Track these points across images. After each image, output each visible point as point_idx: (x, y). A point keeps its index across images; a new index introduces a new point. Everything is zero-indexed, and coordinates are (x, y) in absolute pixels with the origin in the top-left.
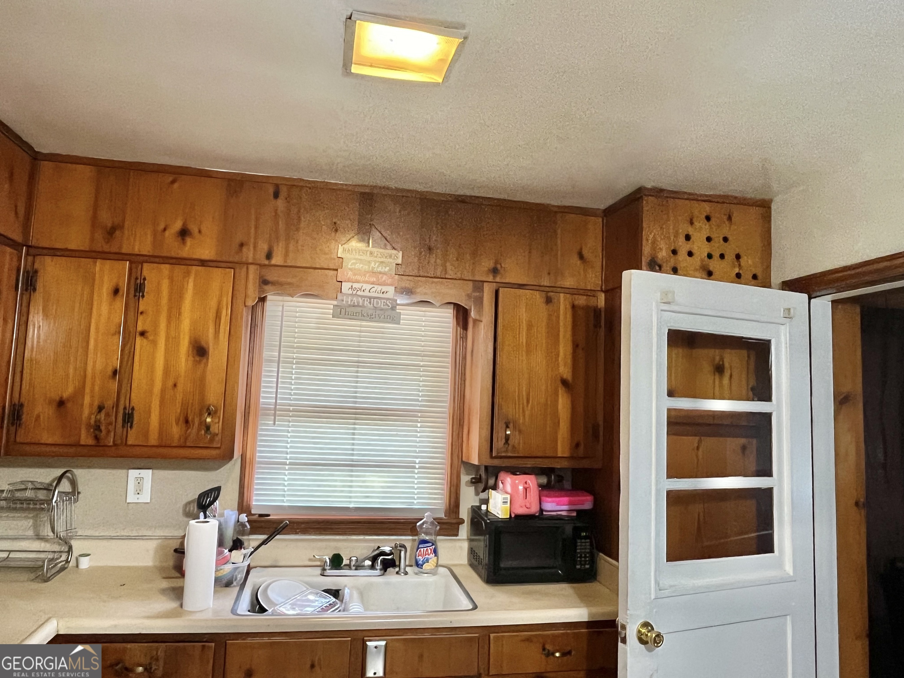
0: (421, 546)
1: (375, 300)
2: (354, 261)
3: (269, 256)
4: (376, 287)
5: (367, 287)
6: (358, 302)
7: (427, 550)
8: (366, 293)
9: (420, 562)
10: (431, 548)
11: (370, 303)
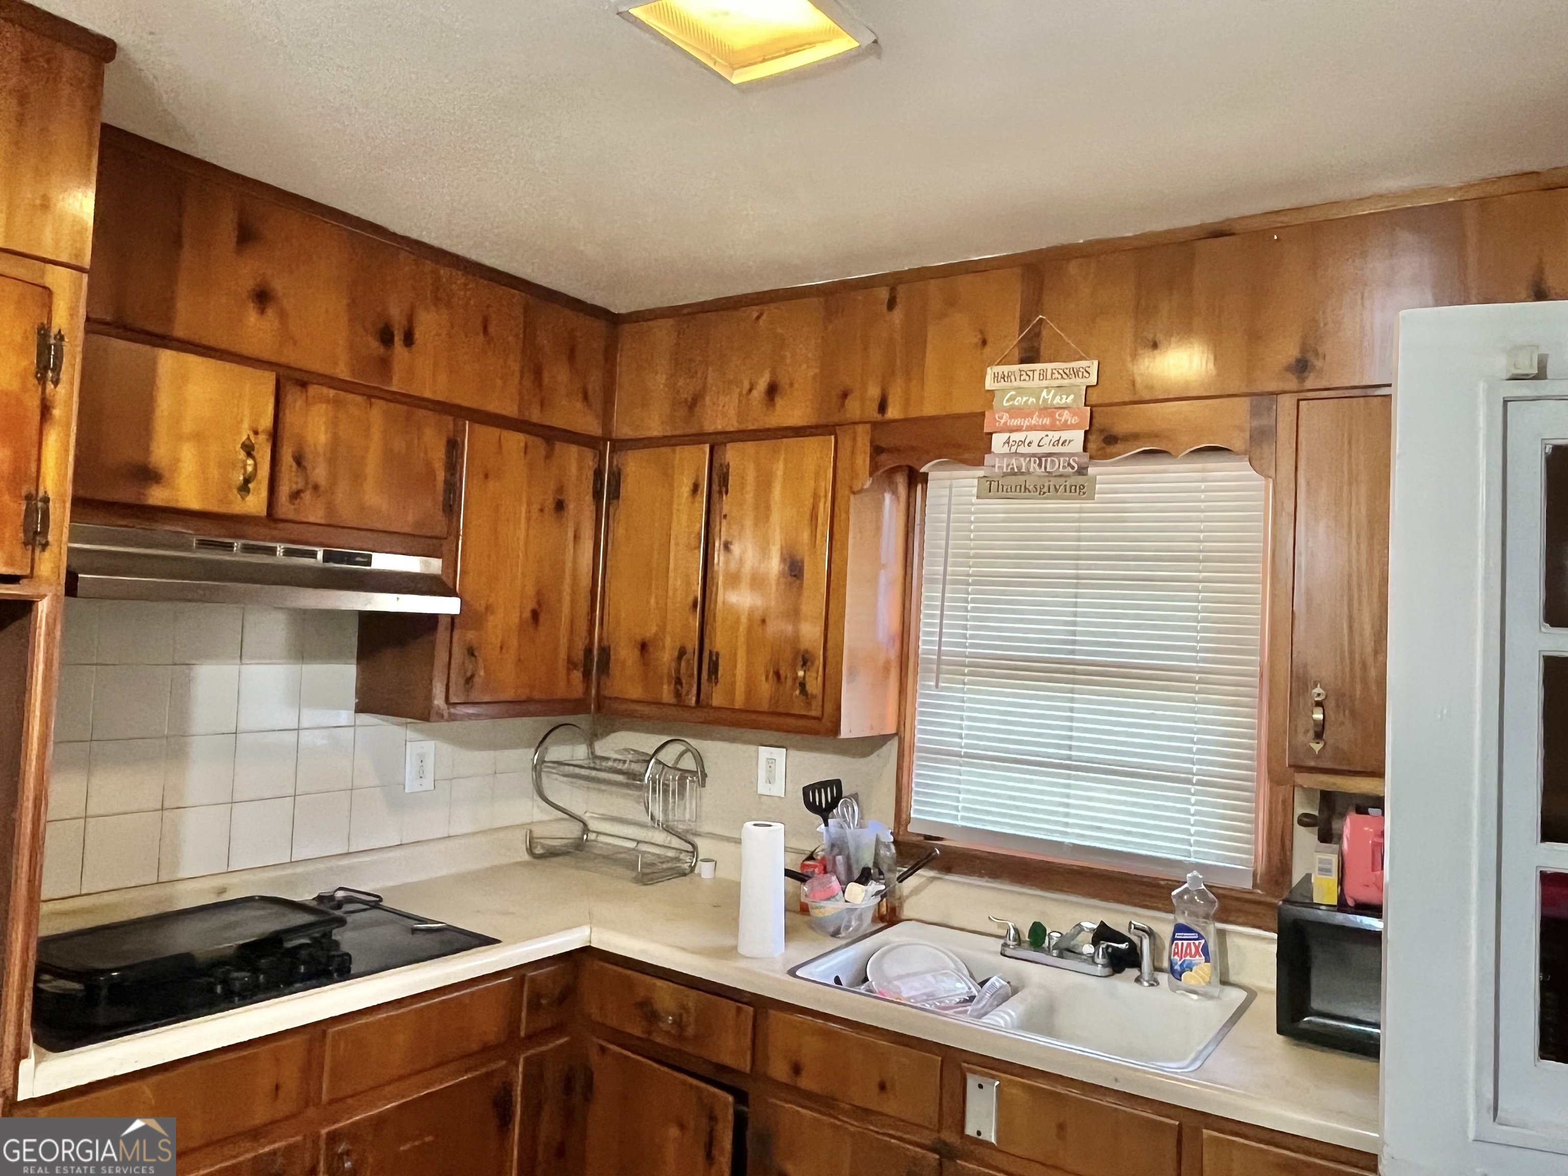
0: (1178, 935)
1: (1049, 459)
2: (1013, 393)
3: (882, 407)
4: (1050, 433)
5: (1035, 436)
6: (1019, 468)
7: (1189, 945)
8: (1034, 449)
9: (1177, 967)
10: (1197, 942)
11: (1040, 465)
